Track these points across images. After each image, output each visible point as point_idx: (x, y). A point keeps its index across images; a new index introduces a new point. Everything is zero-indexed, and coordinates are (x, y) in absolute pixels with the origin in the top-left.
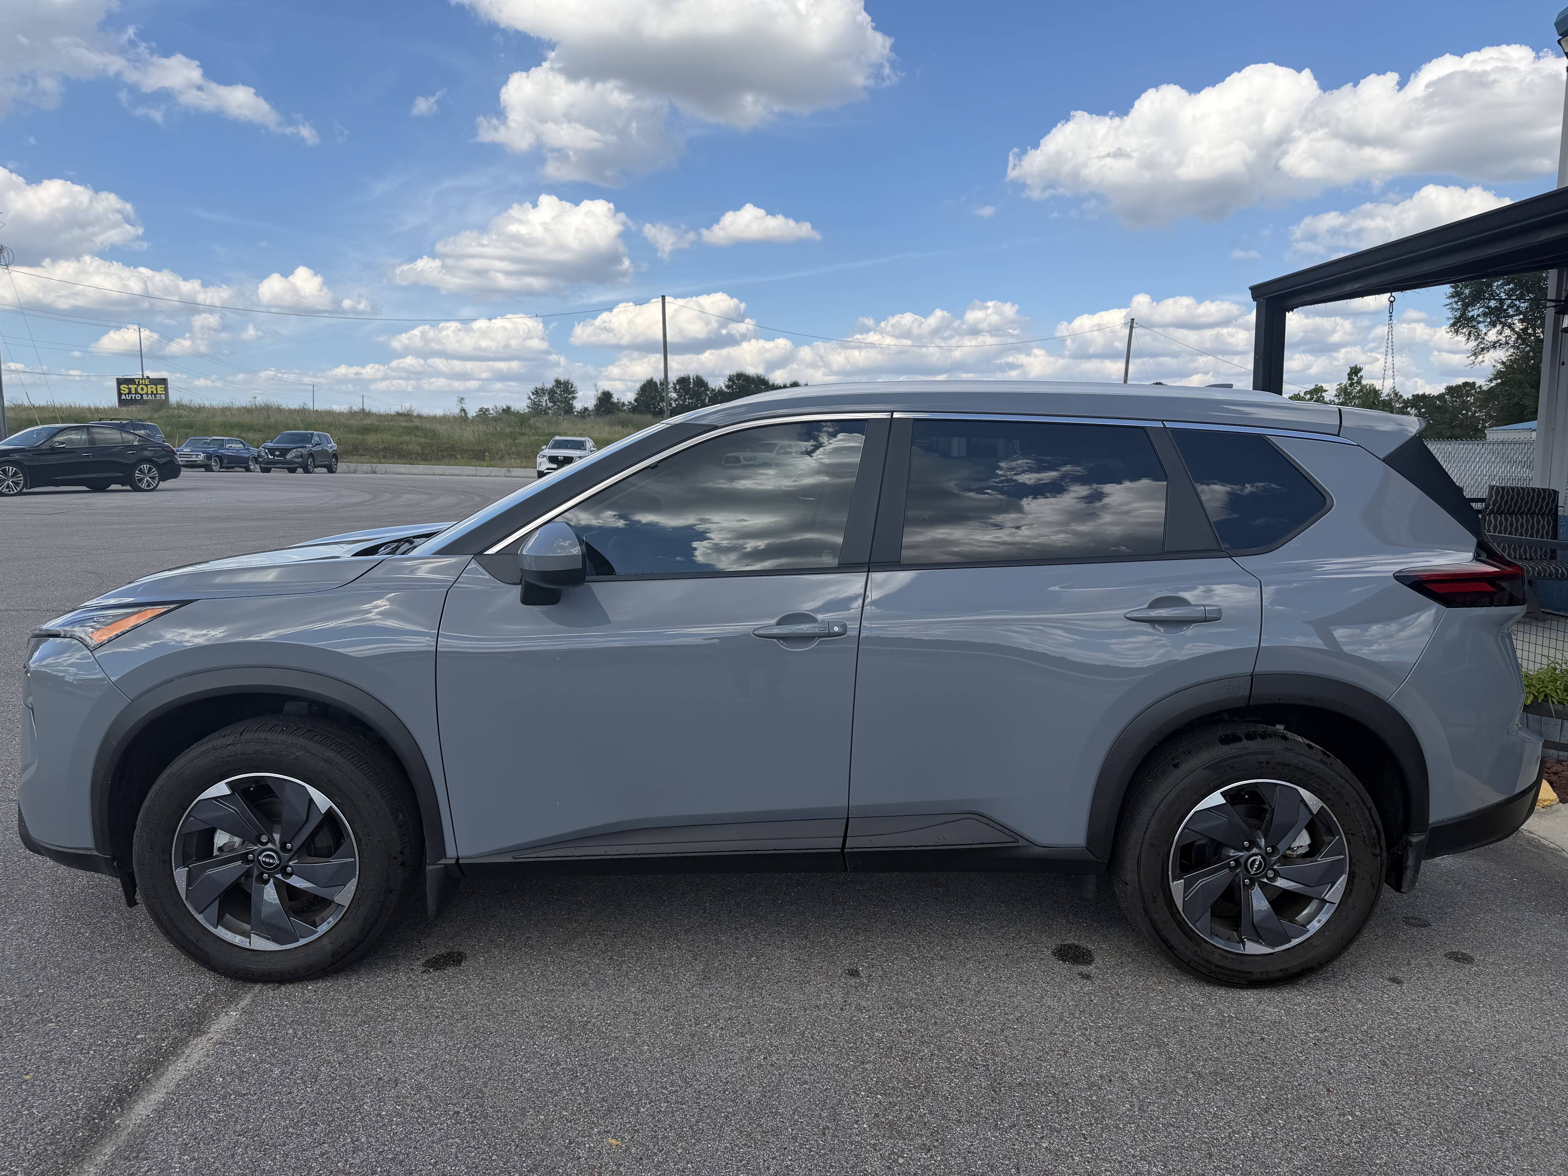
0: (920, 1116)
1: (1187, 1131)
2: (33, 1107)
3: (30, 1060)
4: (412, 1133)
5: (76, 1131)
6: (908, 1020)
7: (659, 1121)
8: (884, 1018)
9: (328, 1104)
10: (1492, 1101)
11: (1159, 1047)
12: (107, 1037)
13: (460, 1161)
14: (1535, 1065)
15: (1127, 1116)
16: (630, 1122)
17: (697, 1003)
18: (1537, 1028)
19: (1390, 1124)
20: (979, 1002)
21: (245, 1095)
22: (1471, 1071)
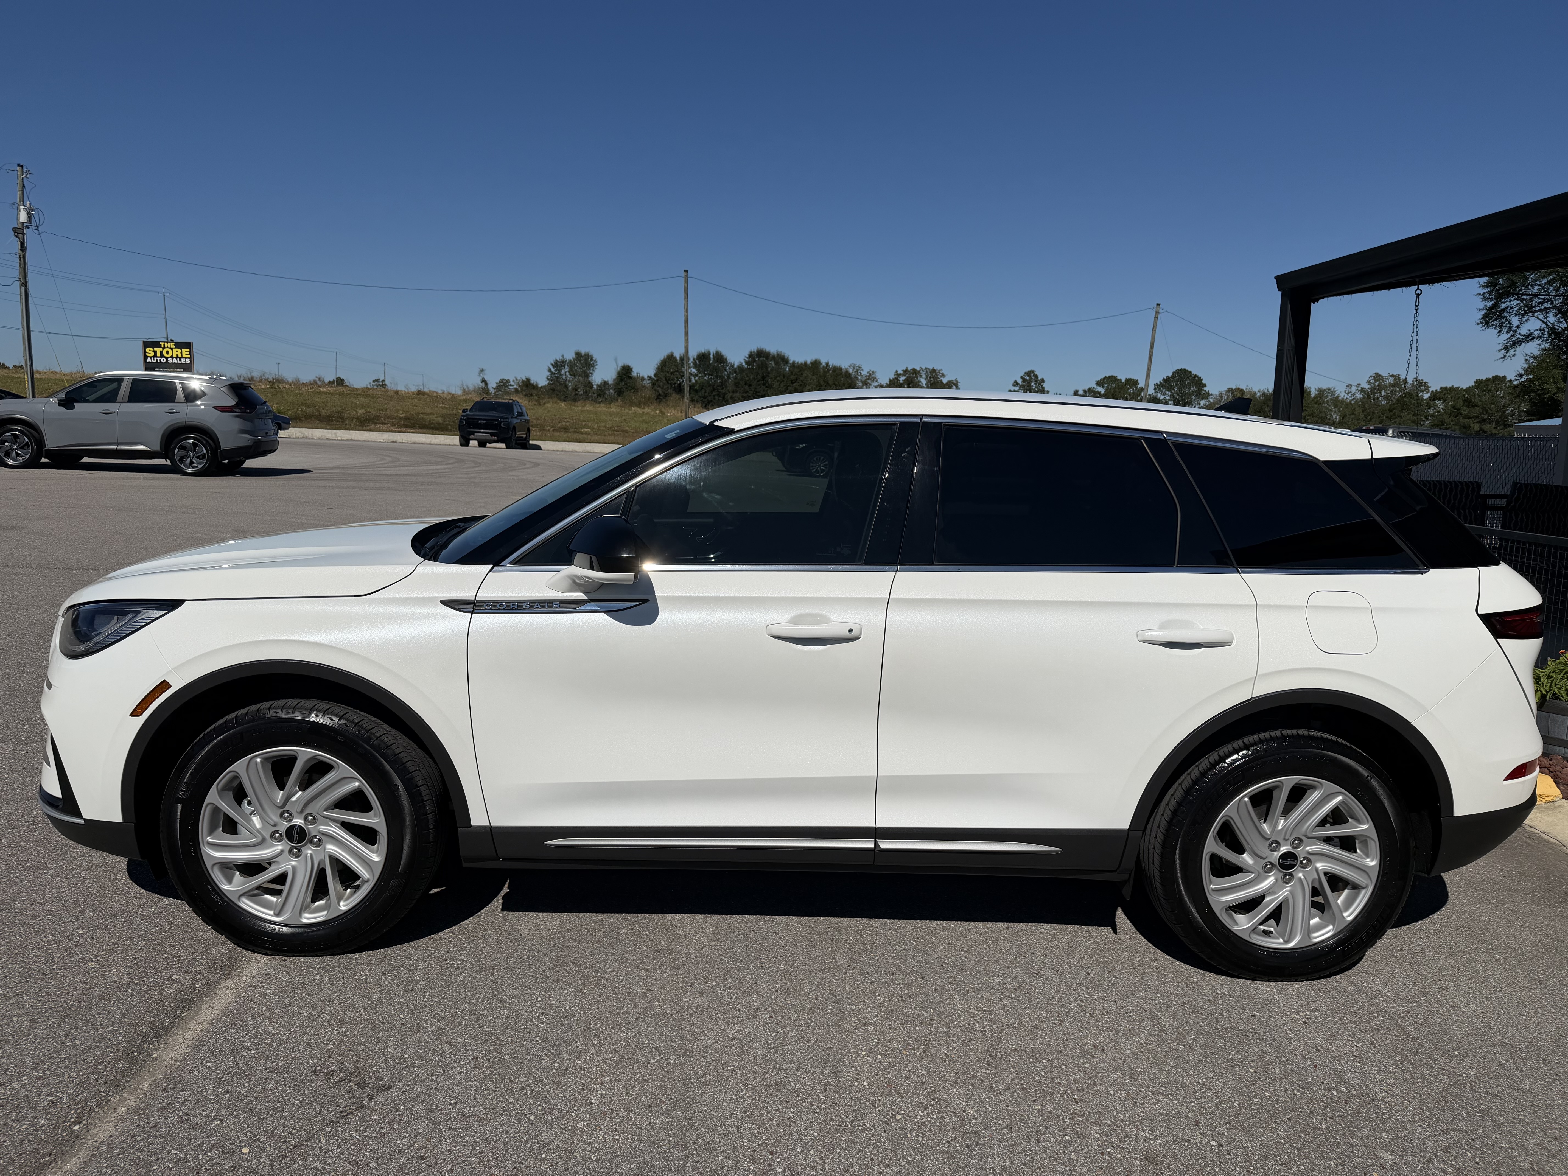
0: (918, 1076)
1: (1176, 1100)
2: (75, 1039)
3: (72, 995)
4: (432, 1075)
5: (116, 1062)
6: (909, 986)
7: (667, 1072)
8: (886, 982)
9: (353, 1045)
10: (1475, 1082)
11: (1152, 1019)
12: (144, 977)
13: (478, 1102)
14: (1520, 1050)
15: (1118, 1083)
16: (640, 1073)
17: (707, 963)
18: (1524, 1015)
19: (1373, 1100)
20: (979, 972)
21: (274, 1034)
22: (1456, 1053)
